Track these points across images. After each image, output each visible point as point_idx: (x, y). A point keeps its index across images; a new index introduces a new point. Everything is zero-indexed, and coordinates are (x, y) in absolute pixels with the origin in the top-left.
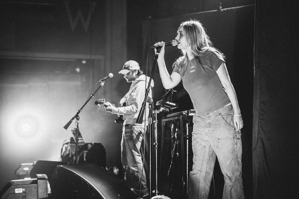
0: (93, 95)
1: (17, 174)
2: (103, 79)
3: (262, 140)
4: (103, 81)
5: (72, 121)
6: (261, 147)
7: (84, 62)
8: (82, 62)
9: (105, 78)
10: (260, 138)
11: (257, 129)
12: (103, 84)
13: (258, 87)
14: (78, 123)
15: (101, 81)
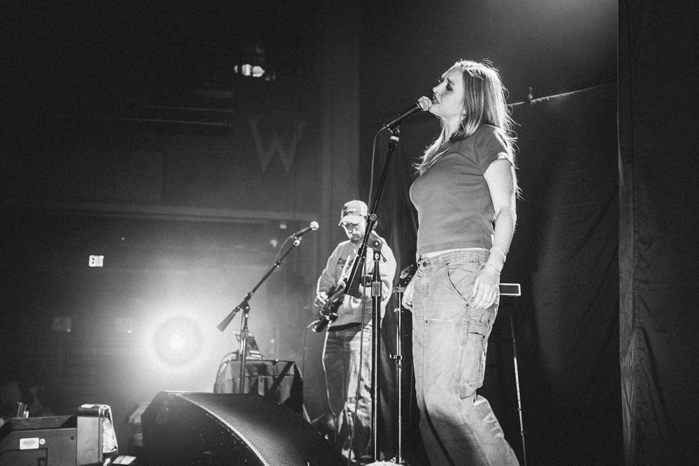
0: (278, 264)
1: (130, 422)
2: (298, 233)
3: (644, 330)
4: (298, 236)
5: (234, 315)
6: (643, 349)
7: (283, 226)
8: (279, 226)
9: (303, 231)
10: (641, 328)
11: (631, 306)
12: (298, 242)
13: (631, 206)
14: (246, 319)
15: (295, 236)
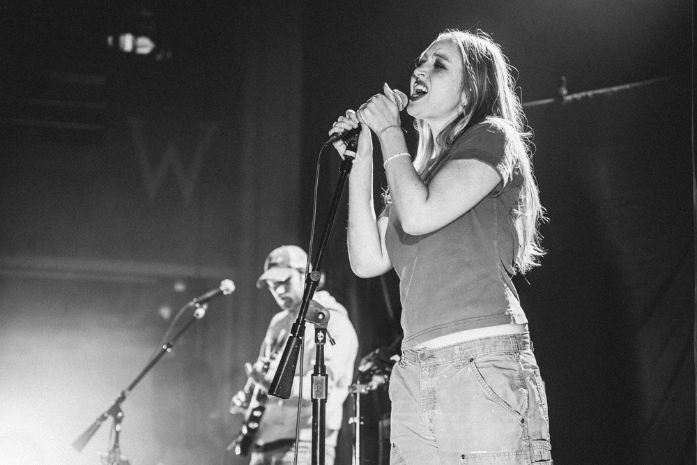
0: (169, 346)
2: (201, 298)
4: (201, 303)
5: (99, 426)
7: (180, 287)
8: (173, 286)
9: (209, 295)
12: (201, 312)
14: (118, 433)
15: (196, 303)
